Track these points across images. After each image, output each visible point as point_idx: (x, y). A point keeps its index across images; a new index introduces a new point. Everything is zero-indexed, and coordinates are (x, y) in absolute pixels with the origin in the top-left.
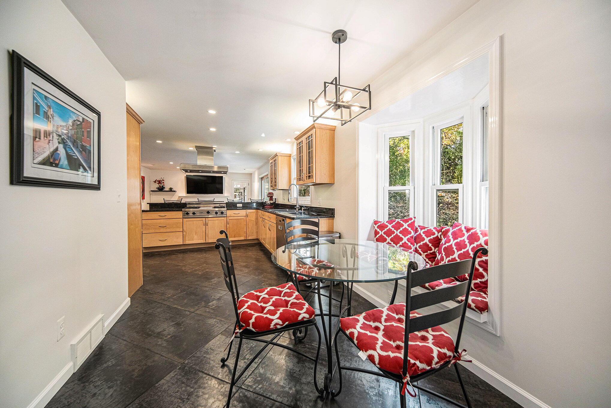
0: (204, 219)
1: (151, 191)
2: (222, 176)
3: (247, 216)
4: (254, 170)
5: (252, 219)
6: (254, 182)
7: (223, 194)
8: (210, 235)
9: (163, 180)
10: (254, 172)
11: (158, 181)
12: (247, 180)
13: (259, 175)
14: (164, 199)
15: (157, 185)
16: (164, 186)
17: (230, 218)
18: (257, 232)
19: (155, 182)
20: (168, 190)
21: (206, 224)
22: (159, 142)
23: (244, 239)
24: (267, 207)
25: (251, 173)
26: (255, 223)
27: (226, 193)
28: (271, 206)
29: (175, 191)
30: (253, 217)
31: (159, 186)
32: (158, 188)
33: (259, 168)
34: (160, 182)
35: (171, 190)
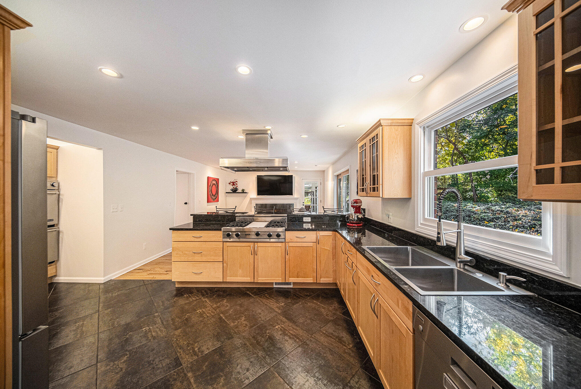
0: (252, 245)
1: (226, 193)
2: (292, 176)
3: (318, 242)
4: (328, 166)
5: (326, 248)
6: (327, 180)
7: (292, 195)
8: (260, 271)
9: (237, 182)
10: (328, 168)
11: (232, 183)
12: (319, 178)
13: (334, 172)
14: (216, 207)
15: (231, 187)
16: (237, 188)
17: (291, 244)
18: (335, 271)
19: (230, 184)
20: (240, 192)
21: (255, 253)
22: (195, 128)
23: (312, 282)
24: (351, 226)
25: (323, 170)
26: (331, 256)
27: (296, 194)
28: (359, 224)
29: (246, 193)
30: (328, 246)
31: (233, 188)
32: (232, 190)
33: (334, 163)
34: (233, 183)
35: (243, 192)
